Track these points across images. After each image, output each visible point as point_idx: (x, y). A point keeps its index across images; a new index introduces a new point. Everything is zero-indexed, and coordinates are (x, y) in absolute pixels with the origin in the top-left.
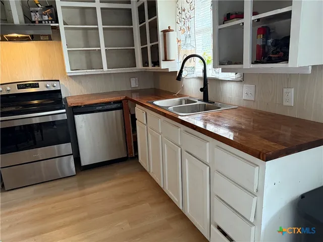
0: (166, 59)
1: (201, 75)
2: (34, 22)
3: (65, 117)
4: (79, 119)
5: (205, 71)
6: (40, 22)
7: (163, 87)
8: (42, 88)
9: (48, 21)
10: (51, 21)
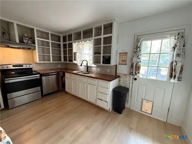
0: (75, 60)
1: (86, 65)
2: (25, 43)
3: (39, 77)
4: (43, 78)
5: (87, 64)
6: (27, 43)
7: (69, 67)
8: (24, 67)
9: (31, 43)
10: (32, 43)
